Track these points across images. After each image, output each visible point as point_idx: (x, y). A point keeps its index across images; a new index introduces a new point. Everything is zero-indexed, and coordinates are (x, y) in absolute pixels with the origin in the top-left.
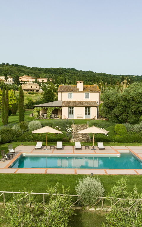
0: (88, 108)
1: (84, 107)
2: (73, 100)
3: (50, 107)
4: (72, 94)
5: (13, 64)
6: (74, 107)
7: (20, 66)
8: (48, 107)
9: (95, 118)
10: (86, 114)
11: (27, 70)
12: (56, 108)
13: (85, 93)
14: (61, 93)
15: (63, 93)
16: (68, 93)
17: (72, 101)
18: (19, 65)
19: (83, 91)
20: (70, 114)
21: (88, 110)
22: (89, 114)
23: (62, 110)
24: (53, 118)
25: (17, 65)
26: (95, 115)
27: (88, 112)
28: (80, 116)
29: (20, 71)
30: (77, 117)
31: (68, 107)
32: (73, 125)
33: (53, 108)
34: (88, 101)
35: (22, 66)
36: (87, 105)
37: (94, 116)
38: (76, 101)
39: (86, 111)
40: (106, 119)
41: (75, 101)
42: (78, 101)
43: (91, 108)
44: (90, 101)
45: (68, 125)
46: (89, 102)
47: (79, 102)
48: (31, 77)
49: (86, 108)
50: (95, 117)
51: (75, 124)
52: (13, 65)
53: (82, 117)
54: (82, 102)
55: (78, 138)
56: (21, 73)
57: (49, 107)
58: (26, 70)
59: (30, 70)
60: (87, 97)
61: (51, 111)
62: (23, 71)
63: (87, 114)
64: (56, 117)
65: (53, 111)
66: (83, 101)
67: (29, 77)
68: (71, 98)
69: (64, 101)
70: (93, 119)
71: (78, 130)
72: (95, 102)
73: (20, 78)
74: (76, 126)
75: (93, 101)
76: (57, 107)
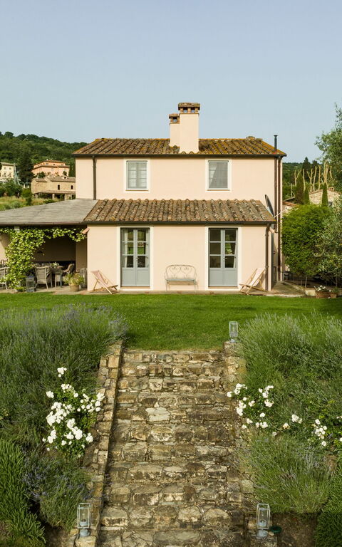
0: (223, 233)
1: (205, 230)
2: (151, 198)
3: (23, 227)
4: (145, 165)
5: (23, 135)
6: (152, 229)
7: (41, 138)
8: (11, 227)
9: (264, 288)
10: (214, 263)
11: (58, 149)
12: (57, 233)
13: (206, 161)
14: (91, 162)
15: (100, 162)
16: (124, 161)
17: (143, 199)
18: (37, 137)
19: (196, 151)
20: (130, 264)
21: (223, 242)
22: (230, 263)
23: (84, 242)
24: (43, 286)
25: (33, 137)
26: (262, 269)
27: (223, 255)
28: (181, 275)
29: (40, 151)
30: (164, 282)
31: (118, 229)
32: (114, 362)
33: (40, 234)
34: (224, 199)
35: (45, 139)
36: (218, 217)
37: (258, 275)
38: (163, 202)
39: (214, 248)
40: (325, 292)
41: (159, 199)
42: (175, 198)
43: (241, 232)
44: (232, 199)
45: (61, 370)
46: (228, 203)
47: (179, 203)
48: (64, 165)
49: (214, 235)
50: (261, 280)
51: (130, 340)
52: (23, 137)
53: (192, 282)
54: (196, 203)
55: (143, 501)
56: (42, 155)
57: (18, 231)
58: (53, 148)
59: (67, 150)
60: (219, 181)
61: (31, 246)
62: (47, 150)
63: (218, 265)
64: (58, 278)
65: (38, 251)
66: (200, 198)
67: (60, 164)
68: (138, 186)
69: (106, 202)
70: (254, 289)
71: (150, 402)
72: (257, 207)
73: (35, 167)
74: (138, 359)
75: (248, 199)
76: (62, 226)
